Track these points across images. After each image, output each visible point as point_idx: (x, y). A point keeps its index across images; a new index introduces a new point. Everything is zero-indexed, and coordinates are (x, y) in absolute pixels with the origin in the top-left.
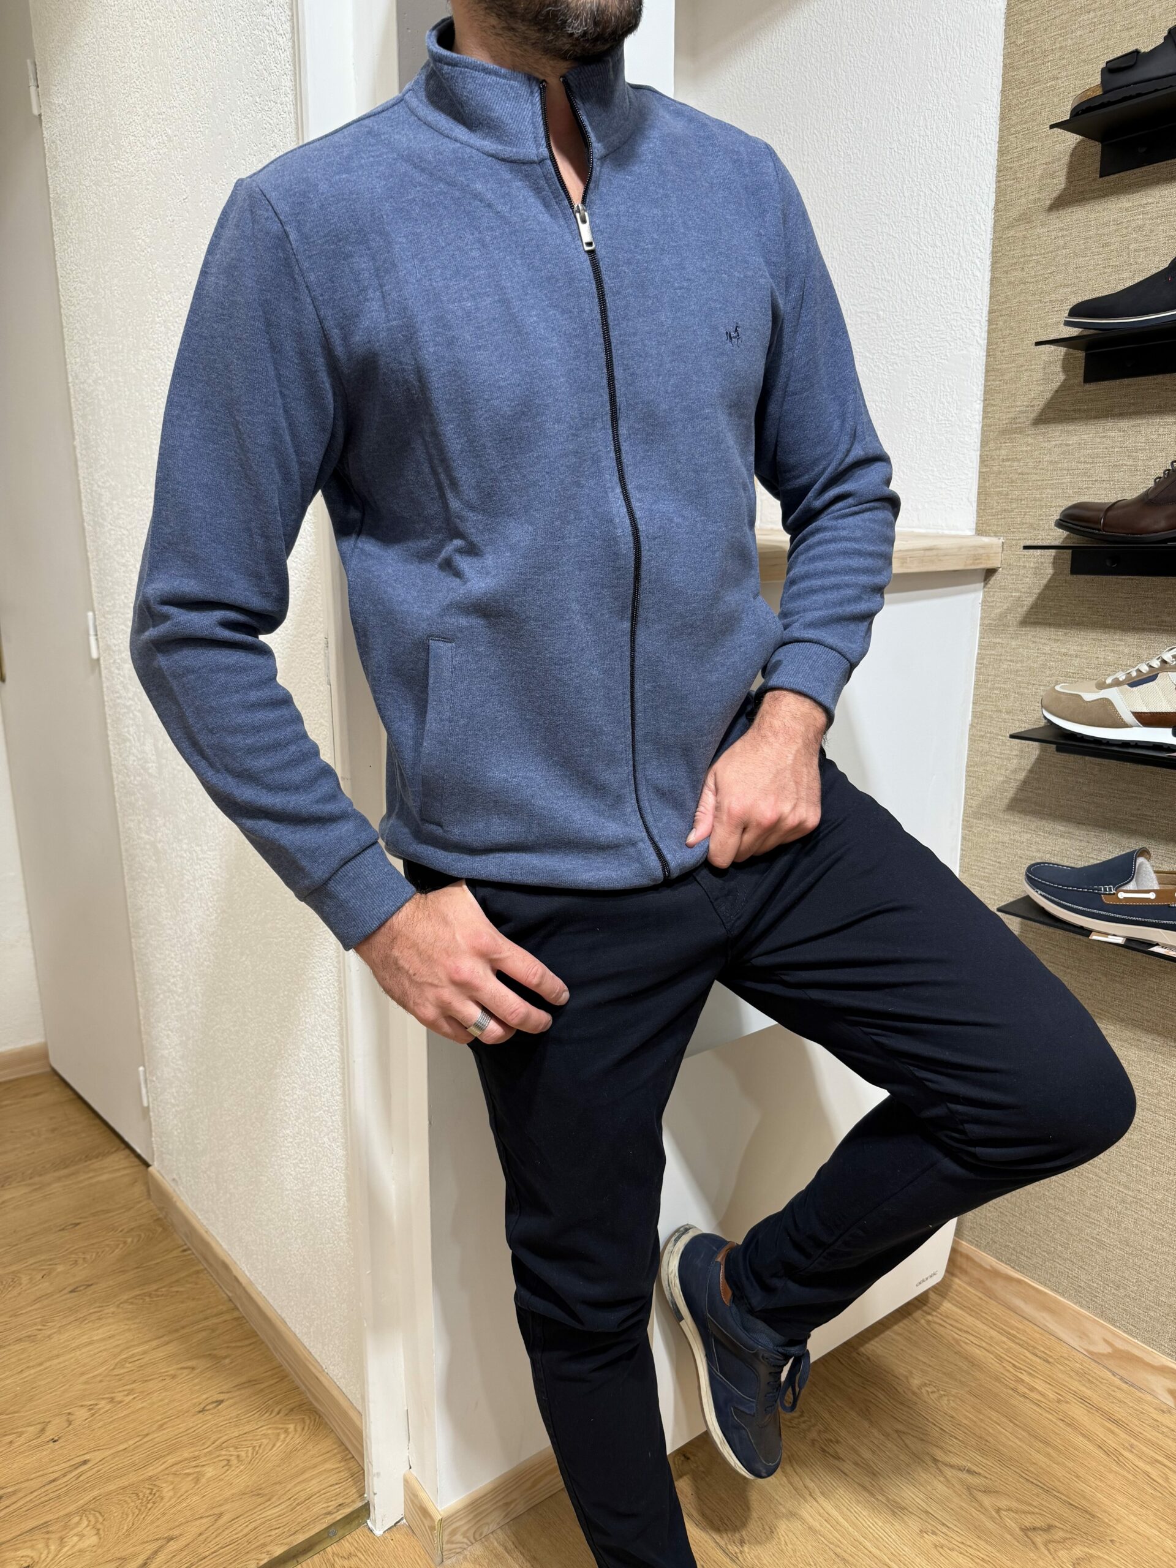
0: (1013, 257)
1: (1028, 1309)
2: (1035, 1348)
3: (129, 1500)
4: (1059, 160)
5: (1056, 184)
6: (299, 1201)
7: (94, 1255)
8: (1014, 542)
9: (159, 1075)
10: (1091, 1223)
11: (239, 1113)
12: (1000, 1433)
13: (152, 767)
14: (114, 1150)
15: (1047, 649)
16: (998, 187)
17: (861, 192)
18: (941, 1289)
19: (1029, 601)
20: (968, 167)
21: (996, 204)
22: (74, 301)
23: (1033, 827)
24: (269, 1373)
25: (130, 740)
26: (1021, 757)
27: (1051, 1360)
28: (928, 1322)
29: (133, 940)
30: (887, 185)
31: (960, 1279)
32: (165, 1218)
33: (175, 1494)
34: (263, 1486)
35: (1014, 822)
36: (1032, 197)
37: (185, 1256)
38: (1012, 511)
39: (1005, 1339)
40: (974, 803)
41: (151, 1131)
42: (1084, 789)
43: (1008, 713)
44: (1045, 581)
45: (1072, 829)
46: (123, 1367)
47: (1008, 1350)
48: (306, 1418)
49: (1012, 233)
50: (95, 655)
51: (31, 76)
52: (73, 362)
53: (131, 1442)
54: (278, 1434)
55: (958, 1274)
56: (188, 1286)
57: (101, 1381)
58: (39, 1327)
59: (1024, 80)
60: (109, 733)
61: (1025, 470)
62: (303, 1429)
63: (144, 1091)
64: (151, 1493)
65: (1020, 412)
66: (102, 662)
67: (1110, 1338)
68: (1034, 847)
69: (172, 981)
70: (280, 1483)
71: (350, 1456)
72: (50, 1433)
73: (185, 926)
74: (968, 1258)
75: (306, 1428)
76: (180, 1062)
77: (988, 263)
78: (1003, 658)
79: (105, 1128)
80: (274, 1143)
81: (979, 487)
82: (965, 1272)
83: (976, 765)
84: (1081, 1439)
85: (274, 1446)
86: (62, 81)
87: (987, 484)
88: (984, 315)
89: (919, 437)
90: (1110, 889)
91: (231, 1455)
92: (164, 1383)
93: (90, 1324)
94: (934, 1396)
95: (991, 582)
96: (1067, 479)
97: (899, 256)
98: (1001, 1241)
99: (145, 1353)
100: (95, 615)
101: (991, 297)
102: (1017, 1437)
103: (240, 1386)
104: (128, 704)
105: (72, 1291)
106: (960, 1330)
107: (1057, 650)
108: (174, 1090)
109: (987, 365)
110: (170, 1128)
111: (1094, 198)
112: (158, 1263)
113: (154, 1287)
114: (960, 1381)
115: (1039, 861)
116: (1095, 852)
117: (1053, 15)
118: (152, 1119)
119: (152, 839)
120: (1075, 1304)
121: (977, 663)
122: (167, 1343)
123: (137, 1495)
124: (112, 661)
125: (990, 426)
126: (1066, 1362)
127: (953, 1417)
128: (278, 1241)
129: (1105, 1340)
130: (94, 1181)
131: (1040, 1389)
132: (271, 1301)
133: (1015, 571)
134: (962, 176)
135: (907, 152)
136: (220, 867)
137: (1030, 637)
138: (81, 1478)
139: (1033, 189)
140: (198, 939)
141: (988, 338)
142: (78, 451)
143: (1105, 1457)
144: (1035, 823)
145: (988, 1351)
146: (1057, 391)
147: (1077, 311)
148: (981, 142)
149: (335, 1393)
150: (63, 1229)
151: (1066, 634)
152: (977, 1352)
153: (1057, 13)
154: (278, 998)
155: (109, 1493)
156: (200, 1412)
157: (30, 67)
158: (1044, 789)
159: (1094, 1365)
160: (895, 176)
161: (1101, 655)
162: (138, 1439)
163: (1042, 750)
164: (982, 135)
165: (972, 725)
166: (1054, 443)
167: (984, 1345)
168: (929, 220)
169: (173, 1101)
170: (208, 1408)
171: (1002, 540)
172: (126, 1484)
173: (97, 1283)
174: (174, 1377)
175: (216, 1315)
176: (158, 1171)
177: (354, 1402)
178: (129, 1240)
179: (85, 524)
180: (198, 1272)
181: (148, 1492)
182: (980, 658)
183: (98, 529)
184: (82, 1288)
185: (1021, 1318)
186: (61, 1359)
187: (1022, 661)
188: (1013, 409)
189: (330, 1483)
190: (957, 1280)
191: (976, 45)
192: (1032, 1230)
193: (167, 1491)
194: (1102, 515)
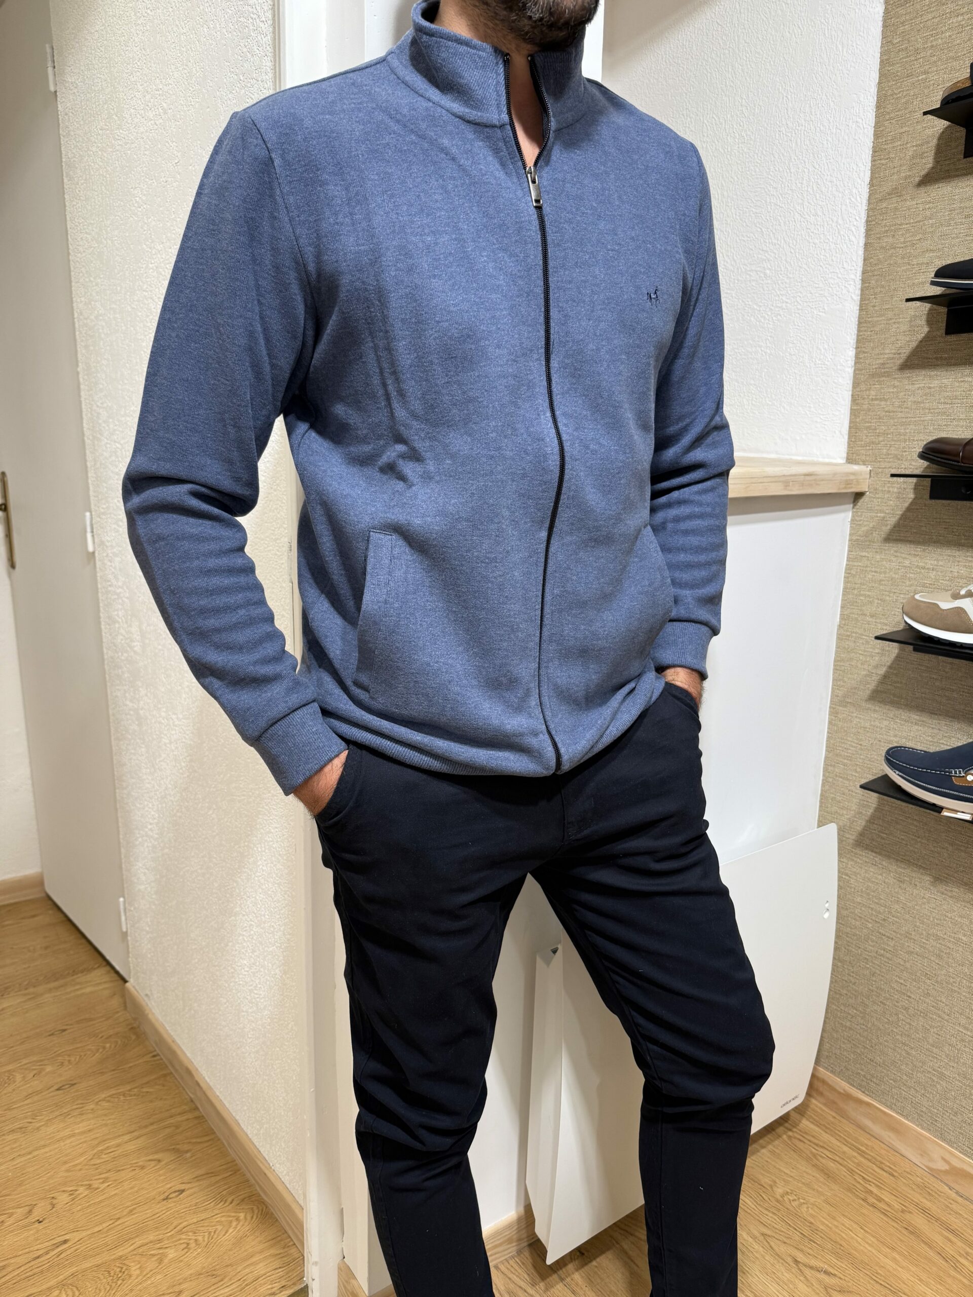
0: (885, 226)
1: (876, 1129)
2: (882, 1163)
3: (102, 1277)
4: (928, 143)
5: (925, 164)
6: (253, 1022)
7: (78, 1057)
8: (880, 470)
9: (136, 906)
10: (933, 1057)
11: (204, 943)
12: (852, 1238)
13: (137, 646)
14: (96, 966)
15: (907, 563)
16: (872, 166)
17: (752, 168)
18: (801, 1110)
19: (892, 521)
20: (847, 148)
21: (871, 180)
22: (81, 249)
23: (891, 716)
24: (224, 1167)
25: (118, 622)
26: (882, 655)
27: (895, 1174)
28: (790, 1137)
29: (117, 791)
30: (776, 163)
31: (816, 1099)
32: (139, 1027)
33: (141, 1272)
34: (217, 1267)
35: (875, 710)
36: (903, 175)
37: (154, 1061)
38: (879, 444)
39: (856, 1154)
40: (840, 693)
41: (128, 952)
42: (937, 684)
43: (872, 616)
44: (906, 505)
45: (925, 718)
46: (99, 1158)
47: (858, 1164)
48: (255, 1208)
49: (884, 205)
50: (91, 548)
51: (49, 59)
52: (79, 300)
53: (104, 1225)
54: (231, 1222)
55: (815, 1095)
56: (157, 1087)
57: (81, 1170)
58: (30, 1120)
59: (899, 74)
60: (101, 615)
61: (891, 408)
62: (252, 1217)
63: (123, 918)
64: (121, 1271)
65: (888, 359)
66: (96, 554)
67: (947, 1157)
68: (892, 733)
69: (150, 827)
70: (231, 1265)
71: (292, 1243)
72: (37, 1214)
73: (162, 782)
74: (824, 1082)
75: (255, 1217)
76: (154, 897)
77: (863, 230)
78: (868, 569)
79: (89, 947)
80: (232, 970)
81: (851, 422)
82: (821, 1094)
83: (842, 660)
84: (923, 1245)
85: (226, 1233)
86: (75, 62)
87: (858, 420)
88: (858, 275)
89: (798, 378)
90: (960, 773)
91: (190, 1239)
92: (134, 1173)
93: (73, 1118)
94: (795, 1204)
95: (859, 504)
96: (929, 417)
97: (785, 223)
98: (853, 1068)
99: (118, 1145)
100: (91, 515)
101: (865, 260)
102: (867, 1243)
103: (198, 1178)
104: (118, 591)
105: (58, 1090)
106: (817, 1145)
107: (916, 564)
108: (149, 920)
109: (860, 317)
110: (144, 951)
111: (958, 176)
112: (131, 1067)
113: (128, 1087)
114: (817, 1191)
115: (896, 745)
116: (945, 739)
117: (925, 18)
118: (130, 943)
119: (136, 706)
120: (917, 1126)
121: (845, 573)
122: (138, 1138)
123: (109, 1272)
124: (105, 555)
125: (861, 370)
126: (909, 1176)
127: (811, 1223)
128: (235, 1054)
129: (943, 1159)
130: (79, 993)
131: (886, 1199)
132: (227, 1105)
133: (880, 495)
134: (841, 155)
135: (794, 135)
136: (192, 733)
137: (892, 552)
138: (62, 1256)
139: (904, 168)
140: (172, 793)
141: (861, 295)
142: (80, 376)
143: (943, 1263)
144: (893, 712)
145: (841, 1164)
146: (921, 342)
147: (942, 272)
148: (859, 127)
149: (280, 1187)
150: (52, 1034)
151: (924, 550)
152: (832, 1165)
153: (930, 16)
154: (240, 847)
155: (85, 1270)
156: (164, 1200)
157: (48, 50)
158: (901, 683)
159: (933, 1179)
160: (783, 155)
161: (955, 569)
162: (111, 1222)
163: (901, 650)
164: (860, 120)
165: (839, 626)
166: (918, 386)
167: (838, 1159)
168: (811, 192)
169: (148, 929)
170: (171, 1196)
171: (869, 468)
172: (100, 1261)
173: (80, 1083)
174: (143, 1168)
175: (179, 1114)
176: (134, 987)
177: (296, 1197)
178: (108, 1045)
179: (86, 438)
180: (165, 1076)
181: (119, 1270)
182: (848, 569)
183: (96, 442)
184: (67, 1086)
185: (869, 1136)
186: (47, 1149)
187: (885, 573)
188: (882, 356)
189: (274, 1267)
190: (814, 1101)
191: (857, 44)
192: (881, 1061)
193: (134, 1270)
194: (961, 448)
